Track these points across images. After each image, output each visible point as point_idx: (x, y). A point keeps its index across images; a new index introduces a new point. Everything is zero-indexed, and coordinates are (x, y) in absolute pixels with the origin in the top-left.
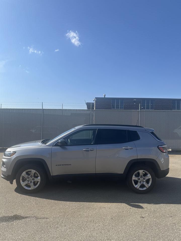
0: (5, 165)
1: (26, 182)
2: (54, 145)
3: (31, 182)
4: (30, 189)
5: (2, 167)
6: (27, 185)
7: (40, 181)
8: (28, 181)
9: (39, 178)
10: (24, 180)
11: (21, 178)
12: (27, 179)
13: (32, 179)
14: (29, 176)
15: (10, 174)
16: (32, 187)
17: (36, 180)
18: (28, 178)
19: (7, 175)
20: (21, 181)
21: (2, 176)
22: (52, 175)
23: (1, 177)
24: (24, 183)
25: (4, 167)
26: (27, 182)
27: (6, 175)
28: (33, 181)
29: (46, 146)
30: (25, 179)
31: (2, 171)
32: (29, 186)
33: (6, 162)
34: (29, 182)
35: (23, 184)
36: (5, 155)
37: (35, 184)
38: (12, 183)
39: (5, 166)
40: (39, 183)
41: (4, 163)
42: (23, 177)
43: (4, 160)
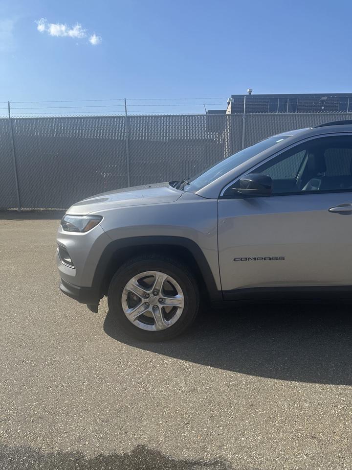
0: (68, 256)
1: (140, 310)
2: (222, 195)
3: (155, 308)
4: (153, 328)
5: (59, 263)
6: (142, 318)
7: (182, 305)
8: (147, 305)
9: (180, 296)
10: (133, 302)
11: (124, 297)
12: (143, 300)
13: (156, 301)
14: (148, 292)
15: (89, 284)
16: (160, 323)
17: (170, 302)
18: (146, 296)
19: (79, 288)
20: (125, 306)
21: (63, 287)
22: (219, 289)
23: (61, 290)
24: (136, 313)
25: (65, 261)
26: (142, 308)
27: (76, 287)
28: (161, 306)
29: (195, 199)
30: (135, 298)
31: (61, 273)
32: (150, 321)
33: (73, 248)
34: (150, 309)
35: (131, 314)
36: (66, 228)
37: (168, 314)
38: (95, 309)
39: (69, 260)
40: (179, 313)
41: (64, 252)
42: (130, 294)
43: (65, 242)
